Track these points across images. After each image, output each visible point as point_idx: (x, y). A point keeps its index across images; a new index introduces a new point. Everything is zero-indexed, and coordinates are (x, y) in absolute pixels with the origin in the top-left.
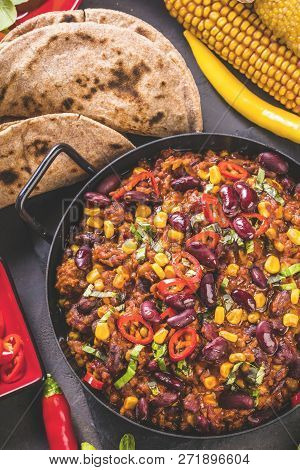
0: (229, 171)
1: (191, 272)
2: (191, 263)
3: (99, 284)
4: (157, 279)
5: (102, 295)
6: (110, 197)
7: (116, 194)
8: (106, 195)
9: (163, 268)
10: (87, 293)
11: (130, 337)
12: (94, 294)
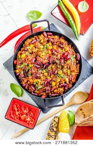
0: (70, 51)
1: (46, 61)
2: (47, 59)
3: (31, 48)
4: (40, 56)
5: (30, 50)
6: (47, 36)
7: (49, 36)
8: (48, 35)
9: (43, 55)
10: (28, 47)
11: (27, 61)
12: (28, 49)
